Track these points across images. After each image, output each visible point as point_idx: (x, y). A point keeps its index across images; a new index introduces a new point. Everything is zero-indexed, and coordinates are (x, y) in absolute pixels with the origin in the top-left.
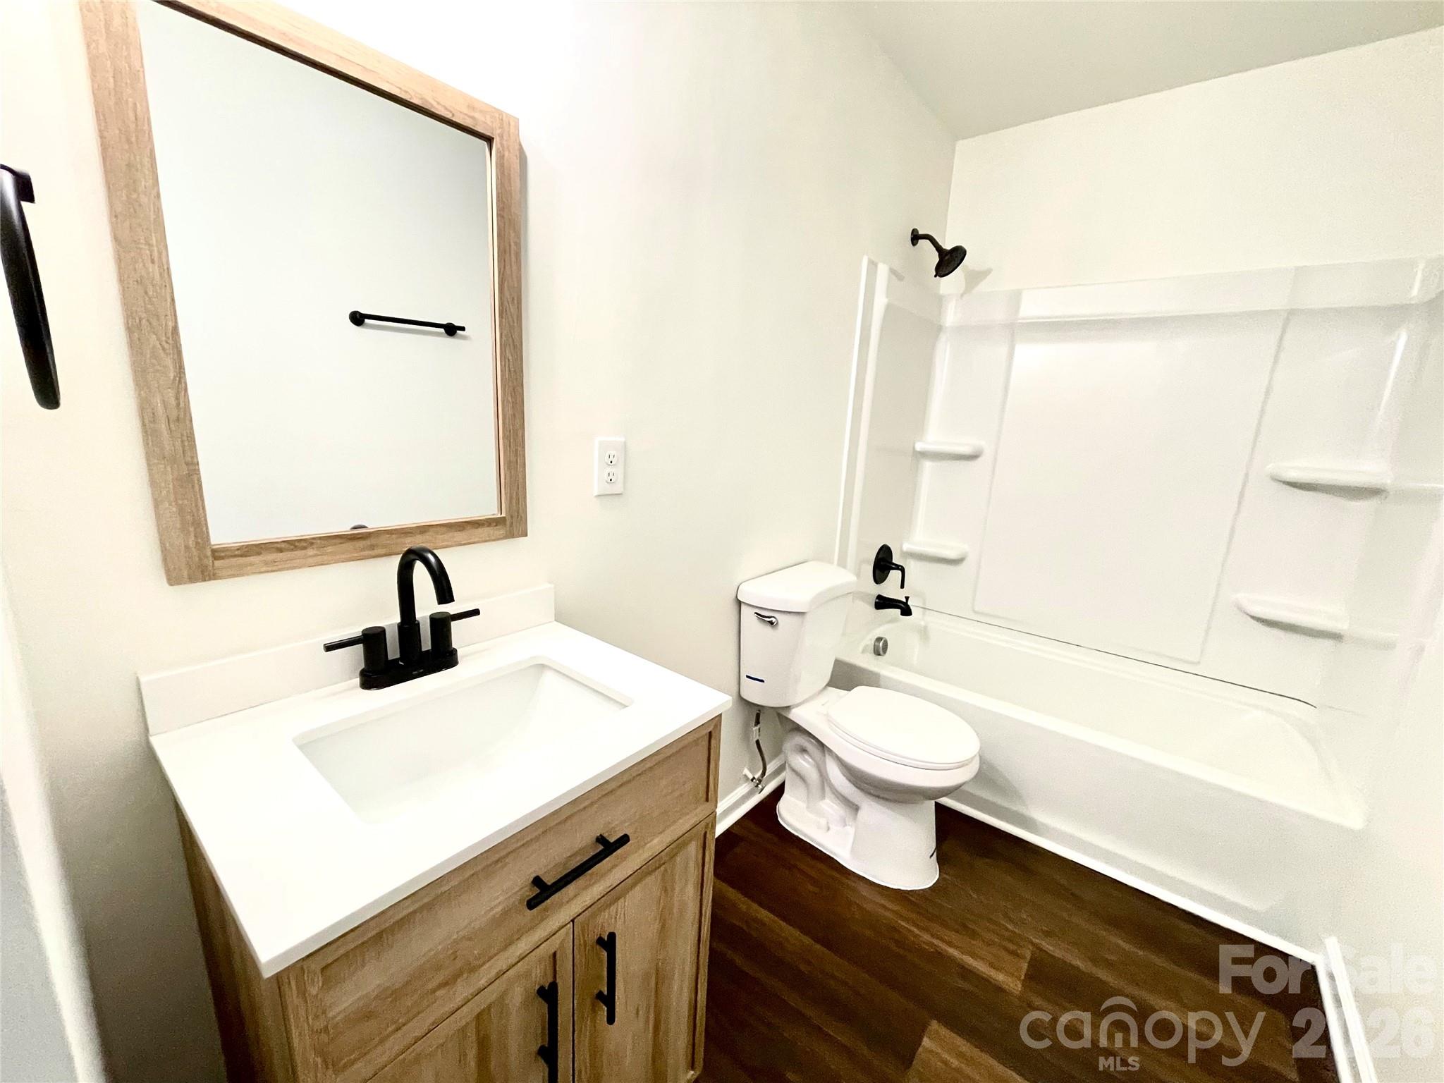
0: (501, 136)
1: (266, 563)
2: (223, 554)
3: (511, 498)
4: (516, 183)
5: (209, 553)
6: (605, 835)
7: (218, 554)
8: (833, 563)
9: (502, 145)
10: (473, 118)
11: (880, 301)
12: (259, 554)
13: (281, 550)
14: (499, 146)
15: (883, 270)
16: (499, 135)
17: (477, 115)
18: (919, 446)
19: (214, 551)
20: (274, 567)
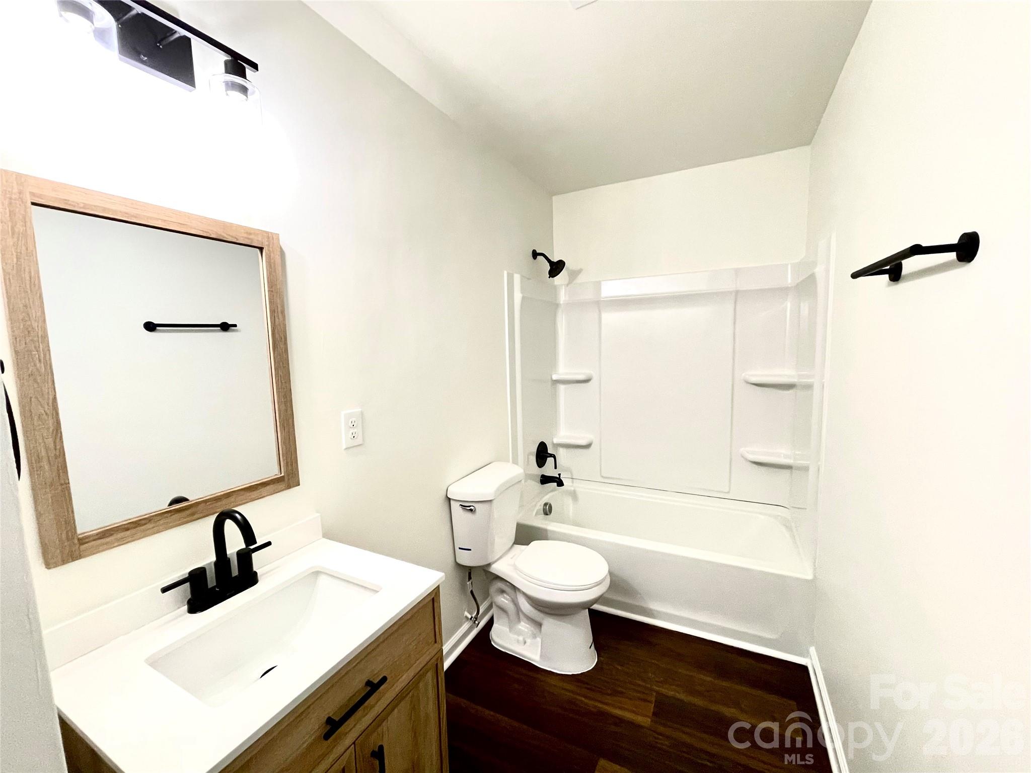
0: (269, 245)
1: (118, 540)
2: (87, 540)
3: (287, 463)
4: (279, 269)
5: (76, 541)
6: (371, 680)
7: (83, 541)
8: (509, 462)
9: (269, 250)
10: (248, 239)
11: (518, 296)
12: (112, 535)
13: (127, 529)
14: (267, 251)
15: (517, 278)
16: (267, 245)
17: (251, 237)
18: (555, 377)
19: (79, 539)
20: (123, 542)
